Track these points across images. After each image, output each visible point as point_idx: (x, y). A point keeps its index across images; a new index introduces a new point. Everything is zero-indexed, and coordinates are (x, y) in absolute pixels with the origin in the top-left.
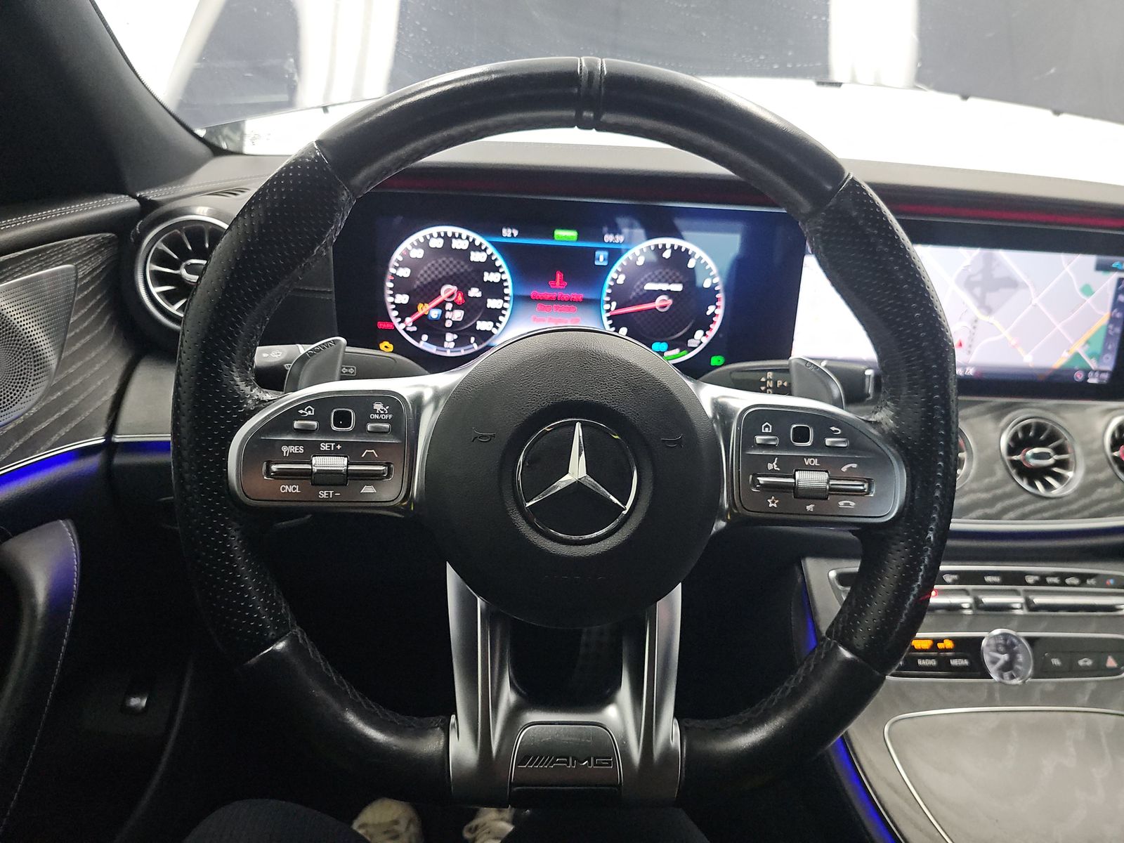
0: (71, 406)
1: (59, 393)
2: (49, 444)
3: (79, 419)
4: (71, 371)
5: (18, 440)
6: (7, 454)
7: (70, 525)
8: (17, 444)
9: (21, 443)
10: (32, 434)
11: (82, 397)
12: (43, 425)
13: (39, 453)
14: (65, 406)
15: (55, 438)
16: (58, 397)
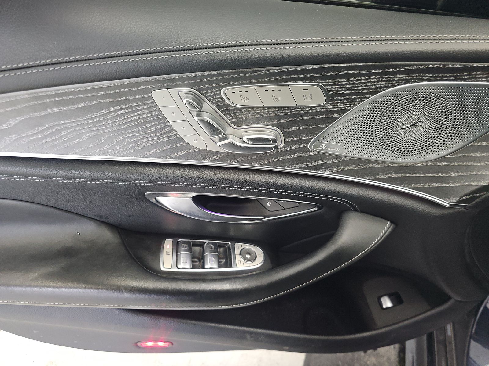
0: (446, 175)
1: (446, 164)
2: (413, 186)
3: (444, 184)
4: (467, 155)
5: (396, 174)
6: (384, 177)
7: (391, 227)
8: (394, 176)
9: (396, 176)
10: (407, 175)
11: (459, 174)
12: (418, 175)
13: (403, 187)
14: (442, 173)
15: (420, 186)
16: (443, 166)
